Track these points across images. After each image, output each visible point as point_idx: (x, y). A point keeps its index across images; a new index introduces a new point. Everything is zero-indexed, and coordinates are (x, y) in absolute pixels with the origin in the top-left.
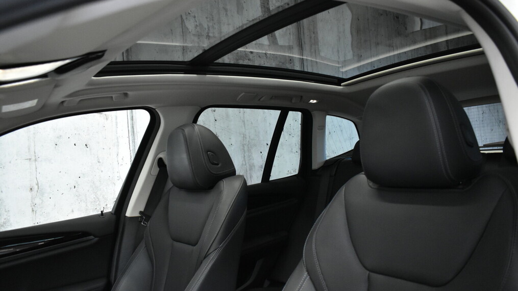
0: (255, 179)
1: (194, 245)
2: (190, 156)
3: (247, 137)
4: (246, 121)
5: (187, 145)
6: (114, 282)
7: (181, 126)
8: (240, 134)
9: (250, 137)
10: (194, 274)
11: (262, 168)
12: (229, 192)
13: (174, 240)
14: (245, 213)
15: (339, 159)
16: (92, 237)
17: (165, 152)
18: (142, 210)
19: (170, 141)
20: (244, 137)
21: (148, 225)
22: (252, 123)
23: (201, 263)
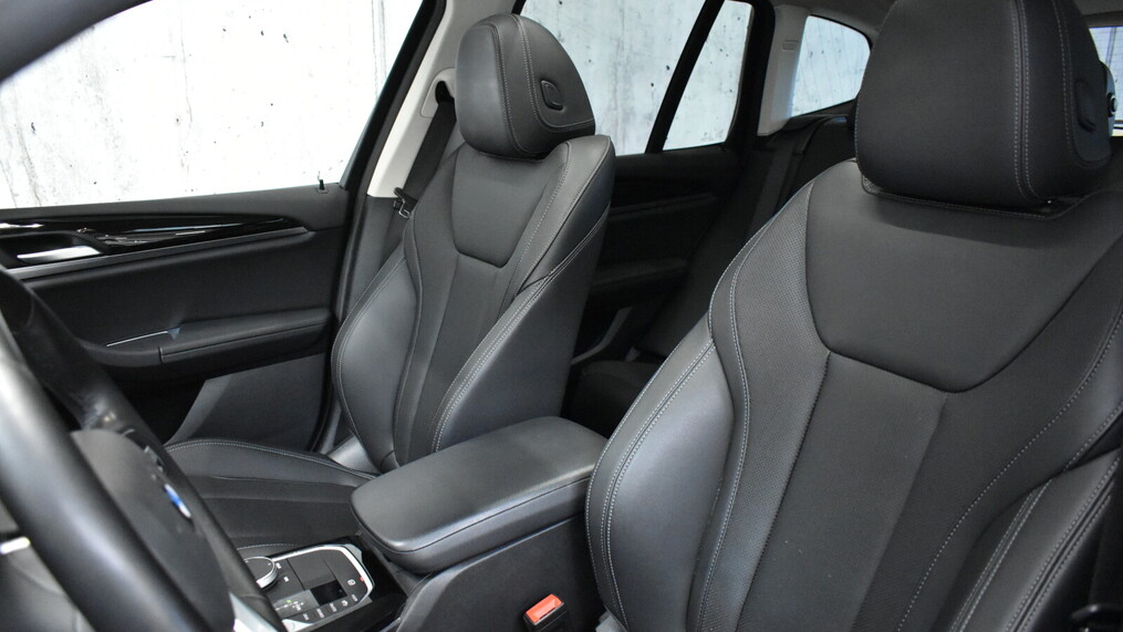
0: (633, 143)
1: (501, 265)
2: (504, 85)
3: (627, 47)
4: (626, 11)
5: (501, 61)
6: (344, 319)
7: (490, 18)
8: (611, 39)
9: (631, 46)
10: (498, 319)
11: (650, 119)
12: (578, 167)
13: (464, 253)
14: (606, 214)
15: (820, 118)
16: (302, 229)
17: (453, 71)
18: (401, 185)
19: (465, 48)
20: (620, 46)
21: (412, 217)
22: (639, 17)
23: (513, 300)
